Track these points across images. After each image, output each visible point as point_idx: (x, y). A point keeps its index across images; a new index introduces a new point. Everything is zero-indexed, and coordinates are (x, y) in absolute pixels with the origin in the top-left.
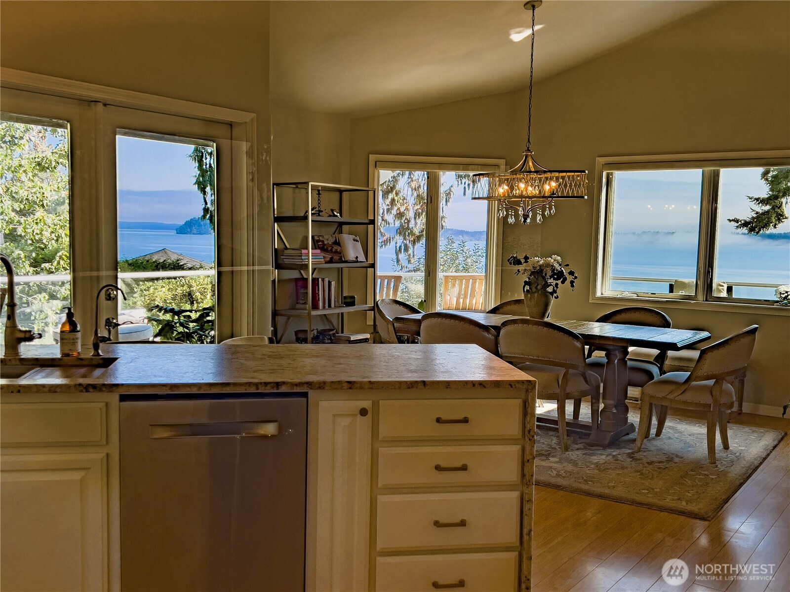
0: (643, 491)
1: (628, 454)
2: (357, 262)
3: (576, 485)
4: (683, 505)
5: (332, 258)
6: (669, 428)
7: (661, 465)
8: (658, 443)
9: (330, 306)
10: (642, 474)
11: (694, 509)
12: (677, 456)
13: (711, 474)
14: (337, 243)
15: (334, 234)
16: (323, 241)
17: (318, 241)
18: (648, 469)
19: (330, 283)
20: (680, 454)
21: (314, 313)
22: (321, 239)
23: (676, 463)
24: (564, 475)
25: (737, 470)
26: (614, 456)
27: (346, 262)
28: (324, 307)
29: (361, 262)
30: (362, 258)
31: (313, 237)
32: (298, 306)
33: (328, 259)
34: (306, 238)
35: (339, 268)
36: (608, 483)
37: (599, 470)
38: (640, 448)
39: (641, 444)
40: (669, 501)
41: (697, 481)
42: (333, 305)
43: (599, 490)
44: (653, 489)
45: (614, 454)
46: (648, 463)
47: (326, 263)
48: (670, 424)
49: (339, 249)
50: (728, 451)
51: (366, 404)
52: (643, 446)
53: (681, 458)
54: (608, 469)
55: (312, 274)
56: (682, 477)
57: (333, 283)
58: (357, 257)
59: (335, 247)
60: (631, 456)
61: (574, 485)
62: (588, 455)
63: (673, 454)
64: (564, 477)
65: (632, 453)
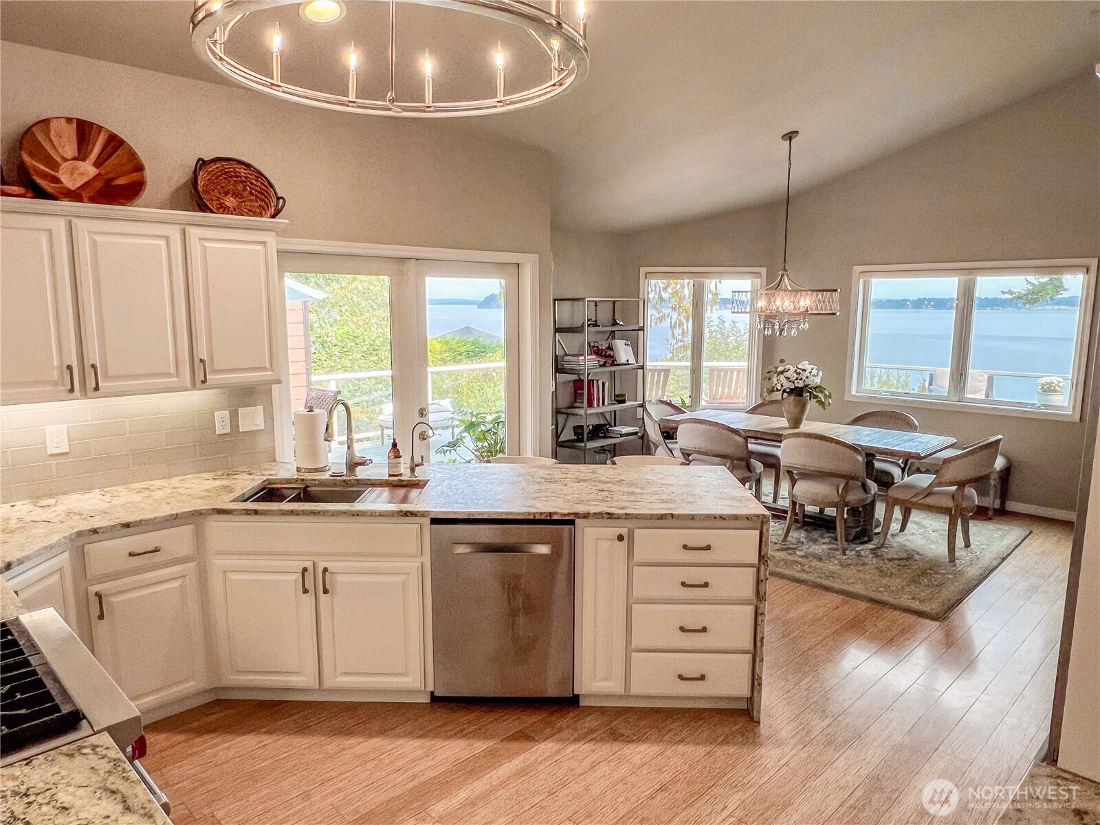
0: (880, 589)
1: (871, 549)
2: (628, 364)
3: (819, 581)
4: (916, 605)
5: (605, 363)
6: (914, 524)
7: (902, 563)
8: (901, 539)
9: (603, 404)
10: (881, 571)
11: (925, 609)
12: (918, 553)
13: (947, 573)
14: (610, 348)
15: (608, 339)
16: (598, 347)
17: (594, 347)
18: (887, 566)
19: (603, 383)
20: (921, 552)
21: (590, 411)
22: (596, 344)
23: (915, 561)
24: (808, 570)
25: (973, 572)
26: (857, 551)
27: (619, 365)
28: (598, 405)
29: (631, 364)
30: (632, 360)
31: (589, 343)
32: (576, 405)
33: (602, 363)
34: (584, 344)
35: (611, 372)
36: (848, 580)
37: (841, 565)
38: (883, 544)
39: (885, 540)
40: (905, 601)
41: (933, 580)
42: (606, 403)
43: (837, 585)
44: (889, 587)
45: (857, 549)
46: (888, 560)
47: (601, 366)
48: (916, 519)
49: (612, 353)
50: (969, 549)
51: (624, 531)
52: (886, 542)
53: (922, 555)
54: (850, 565)
55: (588, 376)
56: (919, 576)
57: (606, 385)
58: (628, 361)
59: (609, 352)
60: (873, 551)
61: (816, 581)
62: (833, 550)
63: (914, 551)
64: (808, 572)
65: (874, 549)
